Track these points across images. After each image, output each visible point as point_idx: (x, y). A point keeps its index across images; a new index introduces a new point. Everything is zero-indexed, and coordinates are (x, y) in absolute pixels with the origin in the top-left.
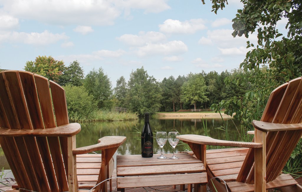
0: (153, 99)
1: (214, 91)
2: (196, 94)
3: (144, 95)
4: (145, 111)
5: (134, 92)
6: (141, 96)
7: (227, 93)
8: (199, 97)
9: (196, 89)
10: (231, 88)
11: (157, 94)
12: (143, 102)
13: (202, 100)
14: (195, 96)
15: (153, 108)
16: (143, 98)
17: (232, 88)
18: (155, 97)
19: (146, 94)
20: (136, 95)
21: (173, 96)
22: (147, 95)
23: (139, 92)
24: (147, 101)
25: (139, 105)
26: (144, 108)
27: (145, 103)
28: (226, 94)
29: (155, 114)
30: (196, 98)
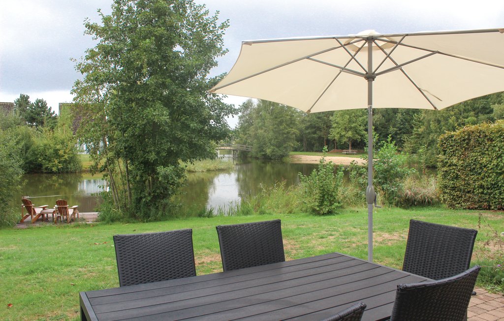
0: (285, 136)
1: (380, 124)
2: (351, 128)
3: (272, 130)
4: (273, 152)
5: (260, 124)
6: (268, 131)
7: (398, 128)
8: (355, 133)
9: (350, 121)
10: (404, 120)
11: (292, 128)
12: (271, 139)
13: (360, 137)
14: (348, 131)
15: (285, 147)
16: (271, 133)
17: (406, 120)
18: (288, 133)
19: (276, 128)
20: (262, 129)
21: (322, 130)
22: (277, 130)
23: (266, 124)
24: (276, 138)
25: (265, 144)
26: (272, 147)
27: (273, 141)
28: (395, 129)
29: (287, 156)
30: (350, 134)
